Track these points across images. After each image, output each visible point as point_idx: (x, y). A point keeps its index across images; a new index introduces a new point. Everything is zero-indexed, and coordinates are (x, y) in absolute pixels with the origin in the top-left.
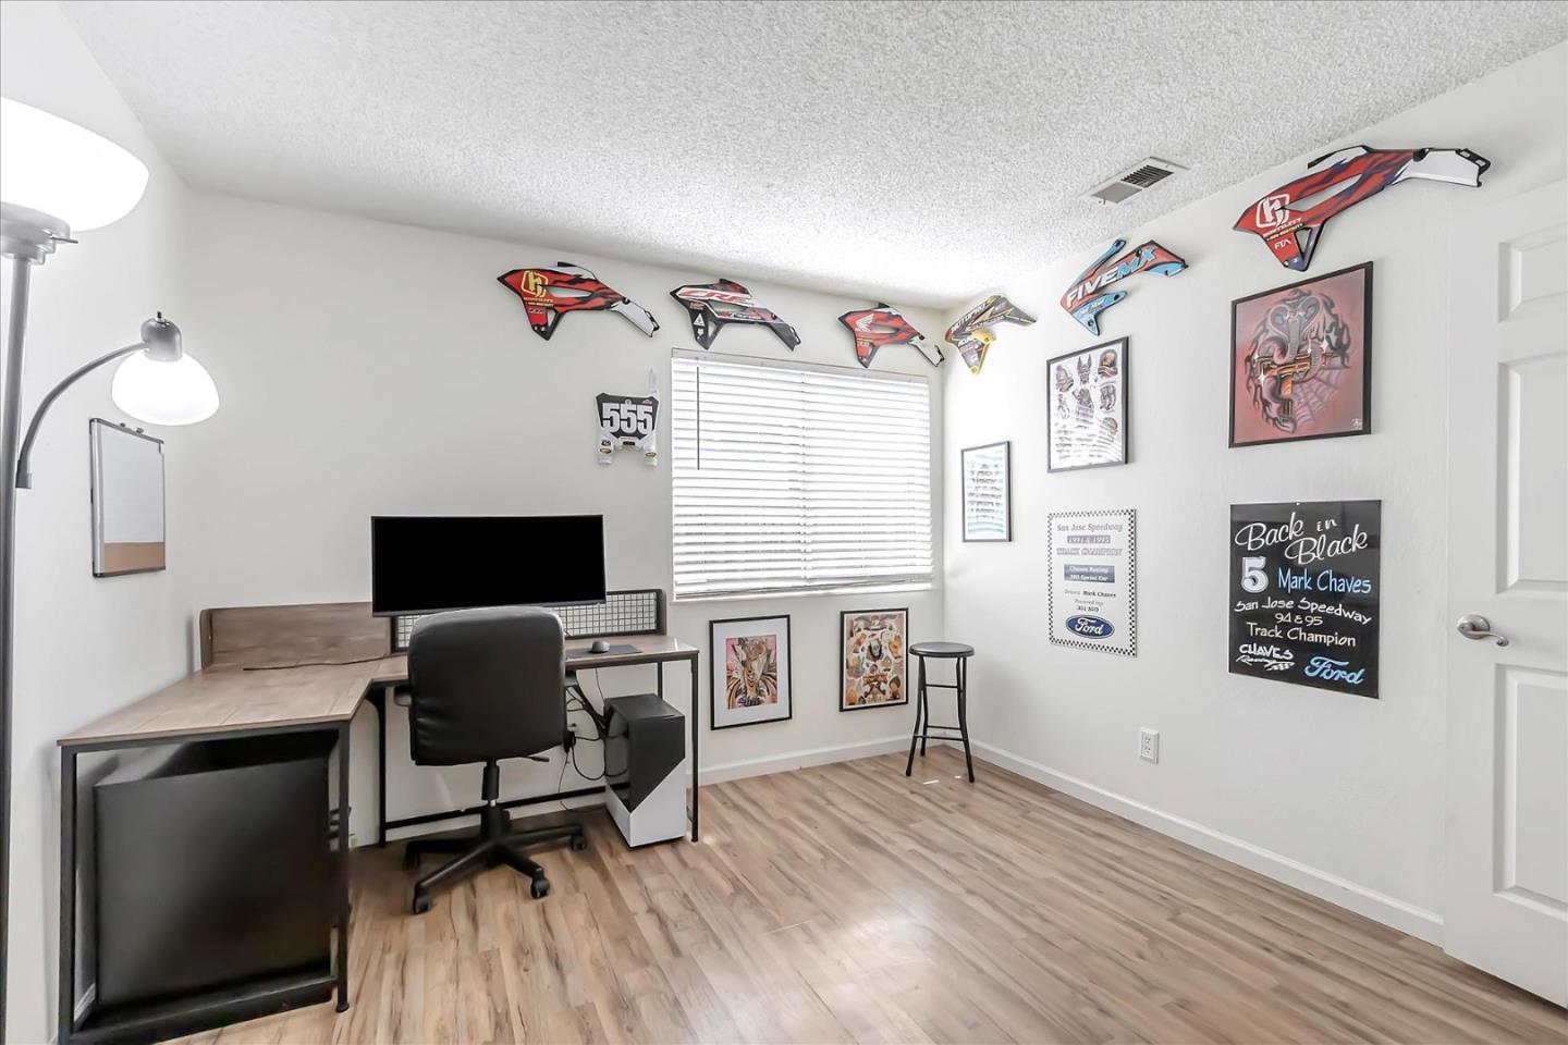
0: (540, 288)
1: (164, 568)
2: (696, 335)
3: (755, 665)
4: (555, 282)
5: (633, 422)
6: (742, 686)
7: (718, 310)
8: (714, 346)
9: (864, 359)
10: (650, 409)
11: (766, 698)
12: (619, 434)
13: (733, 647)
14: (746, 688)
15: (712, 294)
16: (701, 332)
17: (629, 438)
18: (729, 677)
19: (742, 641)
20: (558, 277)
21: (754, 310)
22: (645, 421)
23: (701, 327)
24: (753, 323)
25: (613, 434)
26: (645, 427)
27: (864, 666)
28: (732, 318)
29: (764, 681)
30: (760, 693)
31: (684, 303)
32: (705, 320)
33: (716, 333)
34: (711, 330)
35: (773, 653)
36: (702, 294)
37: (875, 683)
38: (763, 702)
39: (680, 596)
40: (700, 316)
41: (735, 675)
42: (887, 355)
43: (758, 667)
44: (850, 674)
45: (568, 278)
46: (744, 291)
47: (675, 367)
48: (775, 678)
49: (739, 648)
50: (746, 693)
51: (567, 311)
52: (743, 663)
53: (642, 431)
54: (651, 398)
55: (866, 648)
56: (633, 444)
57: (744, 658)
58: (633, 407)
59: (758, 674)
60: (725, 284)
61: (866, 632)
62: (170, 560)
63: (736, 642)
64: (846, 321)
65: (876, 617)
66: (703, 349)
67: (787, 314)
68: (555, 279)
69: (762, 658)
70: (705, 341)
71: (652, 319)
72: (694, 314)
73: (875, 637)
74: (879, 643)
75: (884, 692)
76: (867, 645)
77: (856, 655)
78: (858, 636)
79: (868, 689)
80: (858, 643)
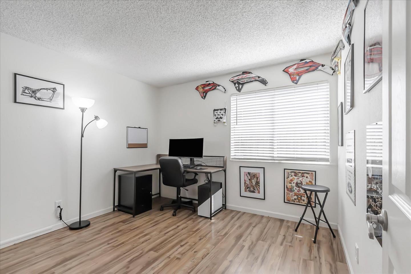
0: (201, 89)
1: (147, 147)
2: (237, 89)
3: (253, 181)
4: (205, 86)
5: (220, 115)
6: (249, 186)
7: (241, 81)
8: (242, 91)
9: (295, 81)
10: (224, 111)
11: (256, 191)
12: (217, 118)
13: (246, 174)
14: (250, 187)
15: (239, 77)
16: (237, 88)
17: (219, 119)
18: (245, 183)
19: (249, 173)
20: (205, 85)
21: (252, 77)
22: (223, 114)
23: (237, 87)
24: (253, 81)
25: (216, 118)
26: (223, 116)
27: (294, 189)
28: (246, 82)
29: (256, 186)
30: (254, 189)
31: (233, 82)
32: (239, 85)
33: (242, 87)
34: (240, 87)
35: (259, 178)
36: (236, 78)
37: (299, 196)
38: (255, 192)
39: (233, 159)
40: (237, 84)
41: (247, 183)
42: (305, 77)
43: (254, 182)
44: (288, 190)
45: (207, 85)
46: (249, 73)
47: (232, 99)
48: (259, 186)
49: (248, 175)
50: (250, 188)
51: (207, 92)
52: (249, 179)
53: (222, 117)
54: (225, 108)
55: (295, 183)
56: (220, 120)
57: (250, 178)
58: (220, 111)
59: (254, 184)
60: (244, 73)
61: (295, 177)
62: (148, 146)
63: (247, 173)
64: (285, 71)
65: (300, 173)
66: (239, 92)
67: (263, 75)
68: (204, 86)
69: (255, 179)
70: (239, 90)
71: (224, 89)
72: (235, 84)
73: (299, 180)
74: (301, 182)
75: (304, 200)
76: (295, 181)
77: (290, 185)
78: (291, 178)
79: (296, 197)
80: (291, 180)
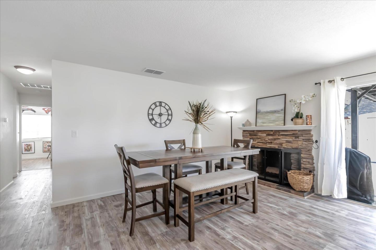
11: (31, 151)
14: (27, 149)
19: (27, 144)
30: (29, 150)
35: (32, 146)
43: (29, 147)
44: (44, 148)
48: (32, 149)
52: (27, 147)
76: (47, 145)
77: (45, 146)
78: (46, 144)
79: (47, 150)
80: (46, 145)
